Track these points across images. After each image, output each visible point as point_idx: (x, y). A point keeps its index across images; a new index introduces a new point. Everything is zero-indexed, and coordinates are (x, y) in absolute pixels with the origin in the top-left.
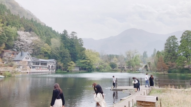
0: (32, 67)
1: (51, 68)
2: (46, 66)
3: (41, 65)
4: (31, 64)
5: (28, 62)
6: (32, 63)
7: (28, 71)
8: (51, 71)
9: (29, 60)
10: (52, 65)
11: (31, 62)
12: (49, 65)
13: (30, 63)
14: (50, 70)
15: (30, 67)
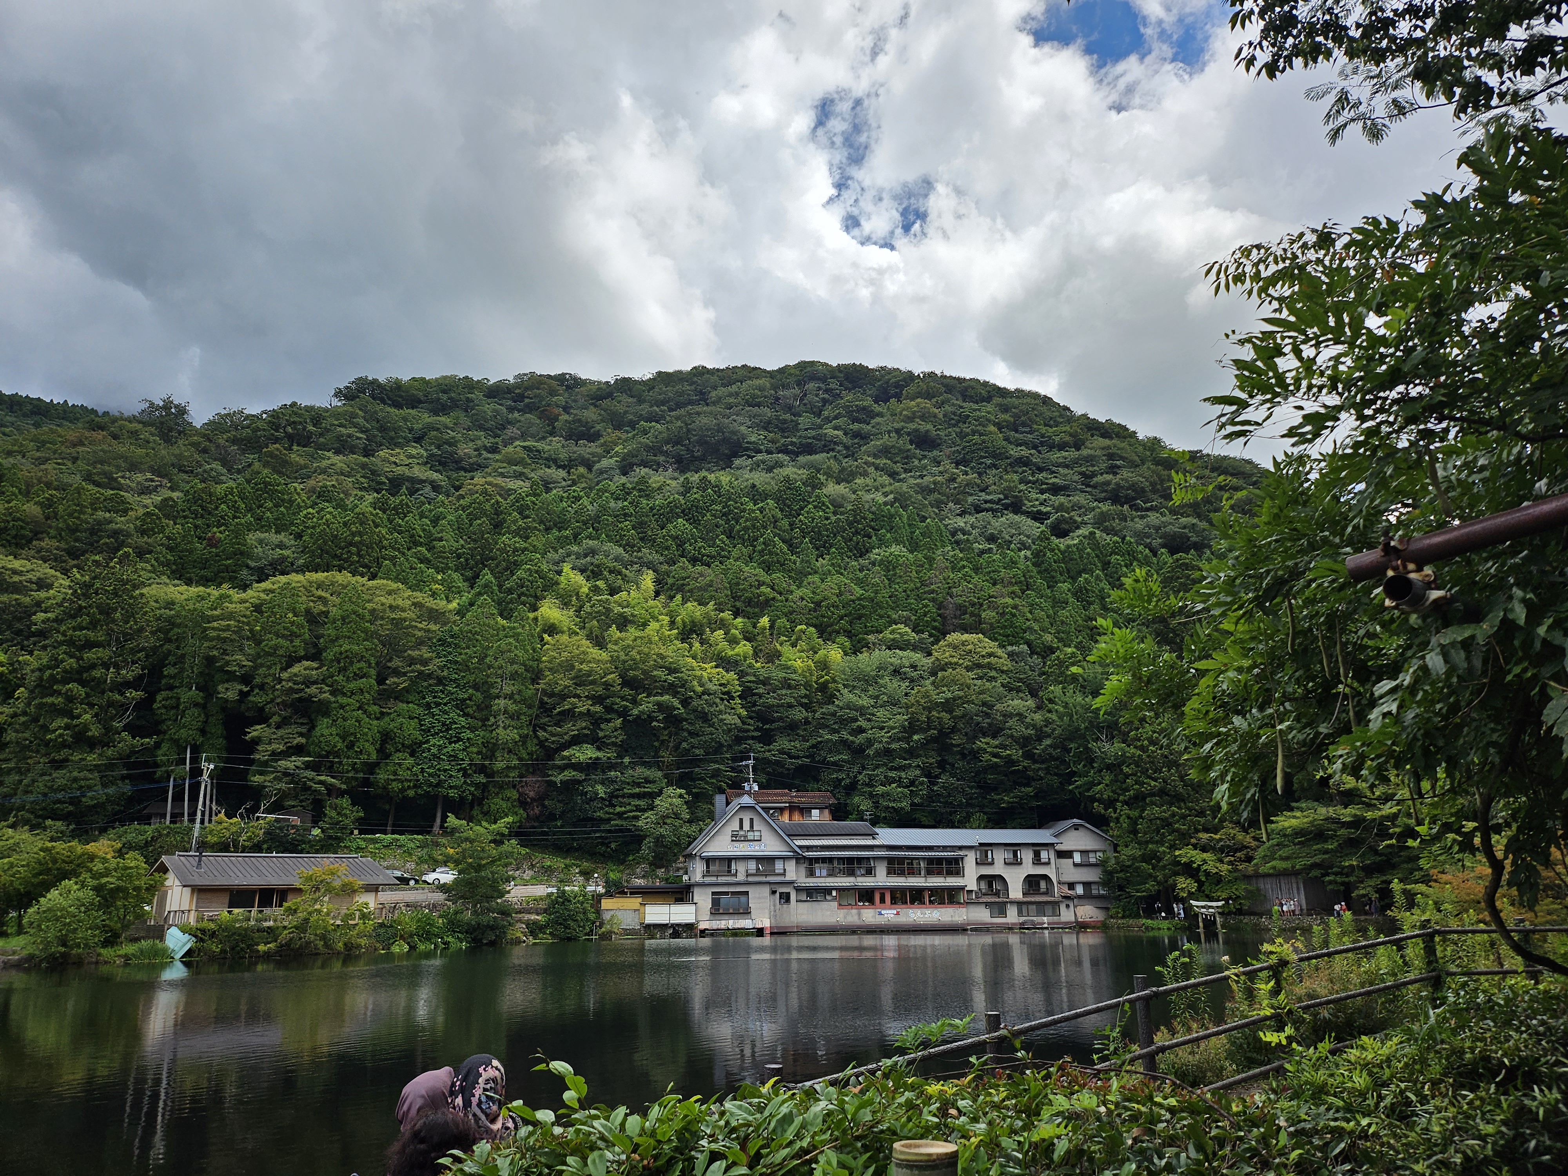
0: (793, 897)
1: (1016, 892)
2: (952, 881)
3: (890, 872)
4: (784, 874)
5: (759, 859)
6: (791, 866)
7: (765, 922)
8: (1012, 916)
9: (770, 846)
10: (1028, 868)
11: (784, 858)
12: (998, 869)
13: (779, 866)
14: (1003, 913)
15: (774, 892)
